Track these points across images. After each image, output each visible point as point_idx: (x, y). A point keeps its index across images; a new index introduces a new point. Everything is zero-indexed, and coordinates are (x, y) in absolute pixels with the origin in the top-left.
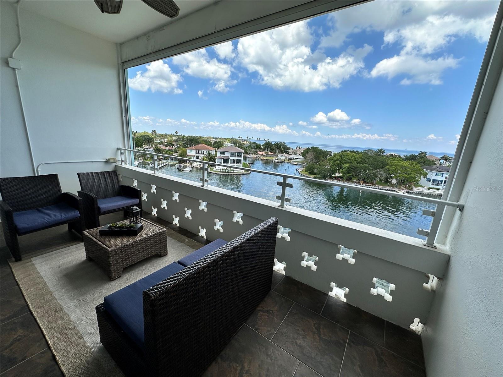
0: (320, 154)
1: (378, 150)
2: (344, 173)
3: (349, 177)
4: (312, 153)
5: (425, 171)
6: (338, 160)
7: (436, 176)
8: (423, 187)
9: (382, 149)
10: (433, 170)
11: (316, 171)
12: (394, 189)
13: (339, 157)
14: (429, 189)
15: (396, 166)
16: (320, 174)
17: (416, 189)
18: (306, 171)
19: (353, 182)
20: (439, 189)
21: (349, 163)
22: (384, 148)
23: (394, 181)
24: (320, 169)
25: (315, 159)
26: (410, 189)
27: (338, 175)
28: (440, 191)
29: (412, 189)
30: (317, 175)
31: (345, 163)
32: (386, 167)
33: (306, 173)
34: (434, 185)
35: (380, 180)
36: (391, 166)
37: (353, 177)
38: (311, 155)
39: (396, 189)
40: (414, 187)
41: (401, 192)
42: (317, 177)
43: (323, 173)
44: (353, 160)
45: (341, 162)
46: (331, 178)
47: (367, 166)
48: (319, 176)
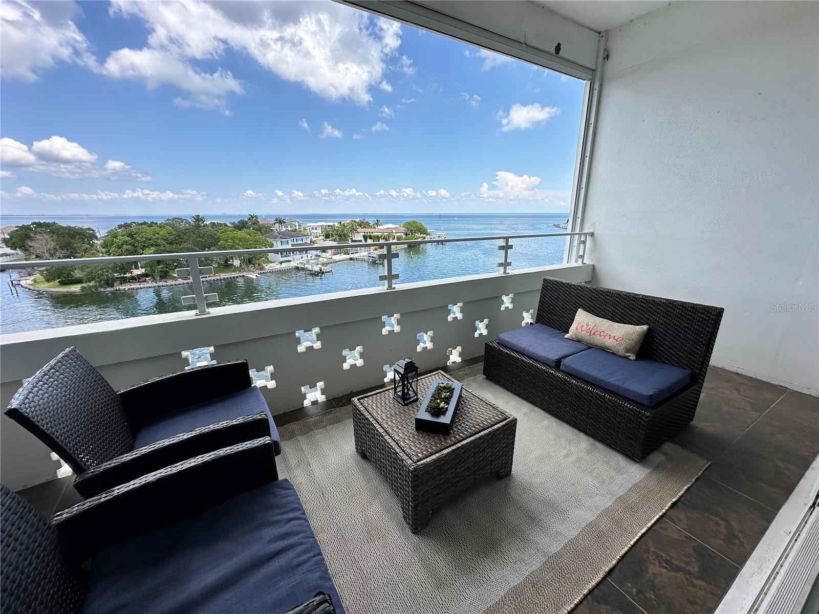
0: (73, 237)
1: (193, 217)
2: (151, 267)
3: (161, 271)
4: (47, 237)
5: (269, 241)
6: (126, 243)
7: (282, 245)
8: (274, 262)
9: (198, 216)
10: (276, 238)
11: (78, 275)
12: (242, 274)
13: (126, 238)
14: (281, 263)
15: (232, 239)
16: (93, 279)
17: (268, 267)
18: (48, 281)
19: (175, 279)
20: (290, 261)
21: (152, 245)
22: (201, 214)
23: (237, 263)
24: (89, 270)
25: (62, 248)
26: (261, 270)
27: (137, 272)
28: (292, 263)
29: (262, 269)
30: (86, 282)
31: (144, 246)
32: (219, 243)
33: (51, 283)
34: (283, 257)
35: (219, 265)
36: (226, 240)
37: (170, 269)
38: (44, 242)
39: (245, 274)
40: (264, 265)
41: (253, 276)
42: (90, 288)
43: (102, 275)
44: (158, 239)
45: (136, 247)
46: (124, 281)
47: (189, 246)
48: (92, 283)
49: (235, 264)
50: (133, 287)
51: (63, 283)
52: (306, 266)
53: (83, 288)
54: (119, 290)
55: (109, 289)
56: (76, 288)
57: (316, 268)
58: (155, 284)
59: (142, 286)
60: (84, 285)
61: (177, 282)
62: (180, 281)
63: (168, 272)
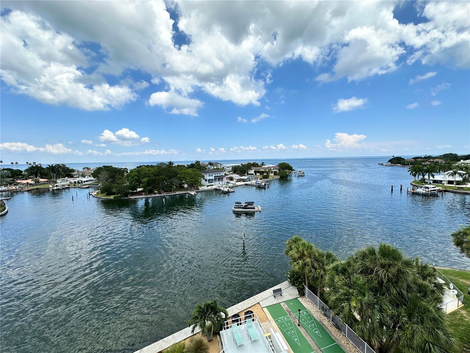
0: (115, 172)
1: (168, 162)
2: (145, 187)
3: (150, 190)
4: (106, 172)
5: (202, 174)
6: (136, 176)
7: (209, 176)
8: (204, 186)
9: (171, 162)
10: (206, 173)
11: (114, 191)
12: (187, 192)
13: (136, 173)
14: (208, 186)
15: (184, 173)
16: (120, 193)
17: (201, 188)
18: (102, 193)
19: (155, 194)
20: (213, 185)
21: (147, 177)
23: (186, 186)
24: (119, 188)
25: (110, 178)
26: (197, 190)
27: (139, 190)
28: (214, 186)
29: (198, 189)
30: (117, 194)
31: (143, 177)
32: (178, 176)
33: (103, 194)
34: (209, 183)
35: (176, 187)
36: (181, 174)
37: (154, 189)
38: (104, 175)
39: (189, 192)
40: (199, 187)
41: (193, 193)
42: (118, 197)
43: (123, 191)
44: (150, 173)
45: (140, 177)
46: (133, 194)
47: (163, 177)
48: (119, 195)
49: (185, 186)
50: (136, 197)
51: (108, 195)
52: (221, 188)
53: (115, 197)
54: (130, 198)
55: (125, 198)
56: (112, 197)
57: (226, 190)
58: (146, 196)
59: (140, 197)
60: (116, 196)
61: (156, 195)
62: (157, 195)
63: (153, 190)
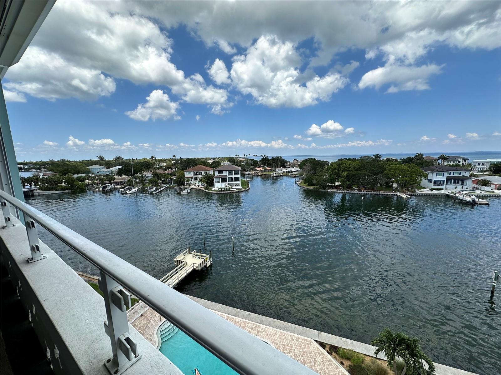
0: (317, 165)
1: (374, 156)
2: (343, 182)
3: (349, 185)
4: (309, 164)
5: (425, 172)
6: (335, 169)
7: (437, 176)
8: (426, 189)
9: (378, 155)
10: (433, 170)
11: (314, 182)
12: (396, 193)
13: (336, 166)
14: (432, 190)
15: (394, 169)
16: (319, 184)
17: (419, 191)
18: (305, 183)
19: (354, 190)
20: (442, 189)
21: (347, 171)
22: (378, 153)
23: (395, 185)
24: (319, 180)
25: (312, 170)
26: (412, 192)
27: (337, 184)
28: (443, 191)
29: (415, 192)
30: (316, 185)
31: (343, 171)
32: (385, 172)
34: (436, 185)
35: (381, 185)
36: (390, 171)
37: (353, 184)
38: (308, 167)
39: (398, 193)
40: (416, 190)
41: (404, 196)
42: (317, 188)
43: (322, 183)
44: (350, 167)
45: (339, 171)
46: (331, 187)
47: (366, 172)
48: (318, 186)
49: (393, 186)
50: (333, 191)
51: (309, 185)
52: (456, 195)
53: (314, 188)
54: (327, 191)
55: (323, 190)
56: (312, 188)
57: (469, 199)
58: (343, 191)
59: (337, 191)
60: (315, 187)
61: (354, 192)
62: (356, 192)
63: (351, 186)
